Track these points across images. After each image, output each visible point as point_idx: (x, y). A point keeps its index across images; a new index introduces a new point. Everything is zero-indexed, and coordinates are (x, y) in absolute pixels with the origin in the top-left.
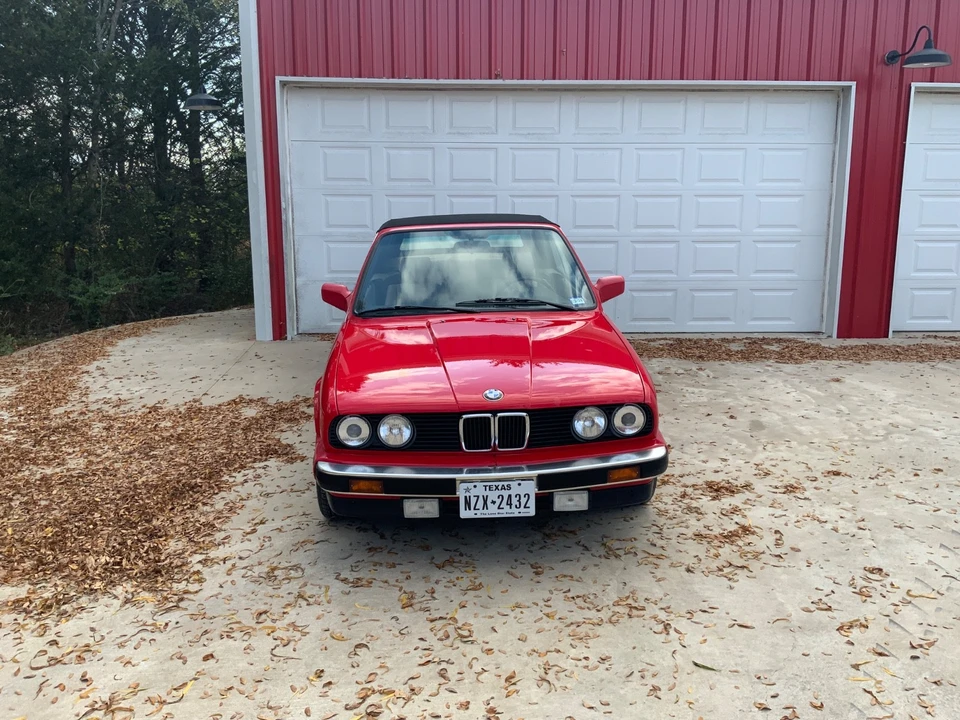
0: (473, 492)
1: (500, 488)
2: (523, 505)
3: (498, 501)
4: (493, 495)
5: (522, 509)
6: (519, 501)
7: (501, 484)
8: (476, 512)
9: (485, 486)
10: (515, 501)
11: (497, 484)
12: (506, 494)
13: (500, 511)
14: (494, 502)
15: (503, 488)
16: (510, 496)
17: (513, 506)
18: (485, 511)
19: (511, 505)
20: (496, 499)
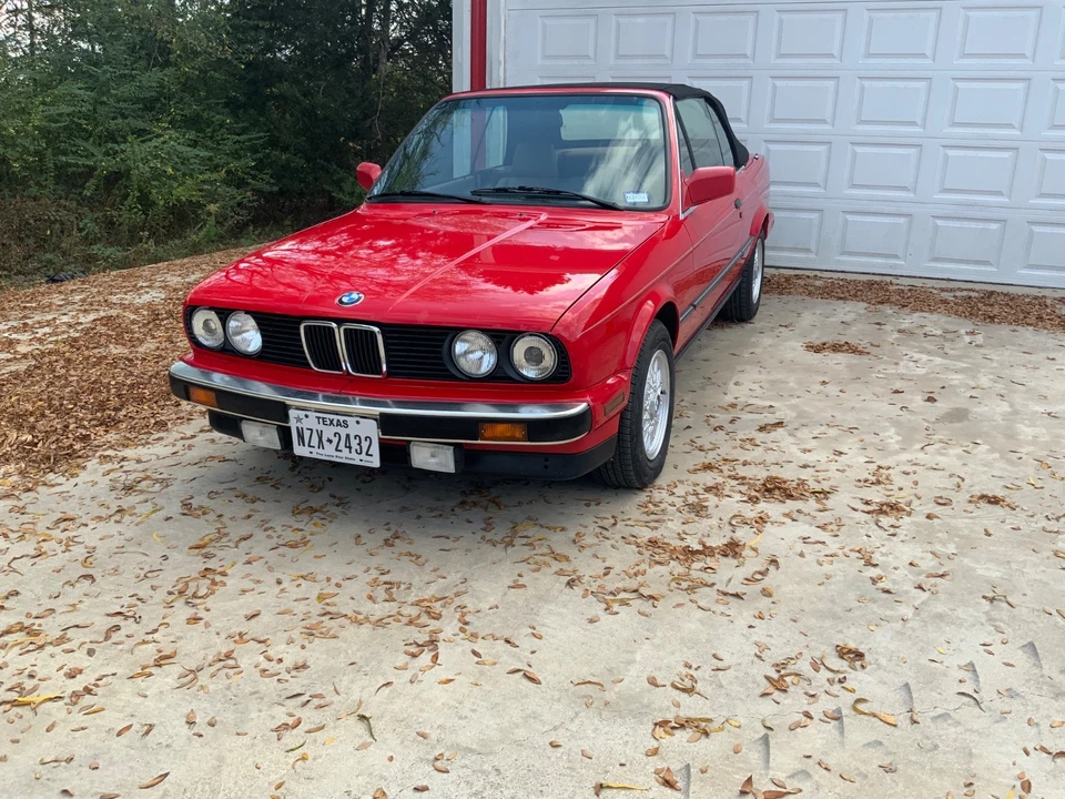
0: (306, 424)
1: (335, 422)
2: (364, 451)
3: (335, 440)
4: (328, 432)
5: (363, 456)
6: (359, 444)
7: (336, 417)
8: (311, 449)
9: (319, 418)
10: (354, 443)
11: (332, 417)
12: (343, 432)
13: (339, 454)
14: (330, 441)
15: (339, 424)
16: (348, 436)
17: (353, 450)
18: (321, 451)
19: (350, 448)
20: (332, 437)
